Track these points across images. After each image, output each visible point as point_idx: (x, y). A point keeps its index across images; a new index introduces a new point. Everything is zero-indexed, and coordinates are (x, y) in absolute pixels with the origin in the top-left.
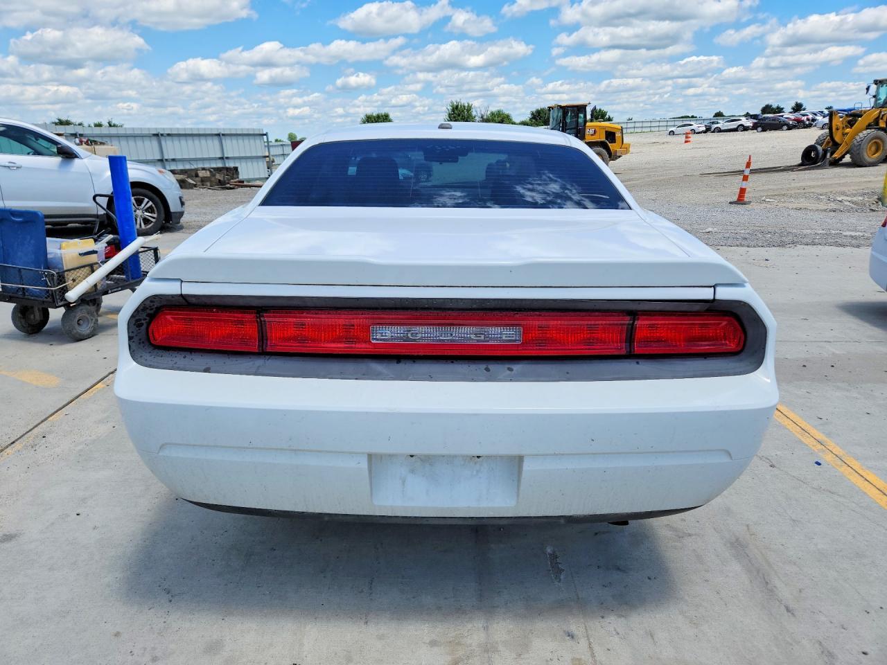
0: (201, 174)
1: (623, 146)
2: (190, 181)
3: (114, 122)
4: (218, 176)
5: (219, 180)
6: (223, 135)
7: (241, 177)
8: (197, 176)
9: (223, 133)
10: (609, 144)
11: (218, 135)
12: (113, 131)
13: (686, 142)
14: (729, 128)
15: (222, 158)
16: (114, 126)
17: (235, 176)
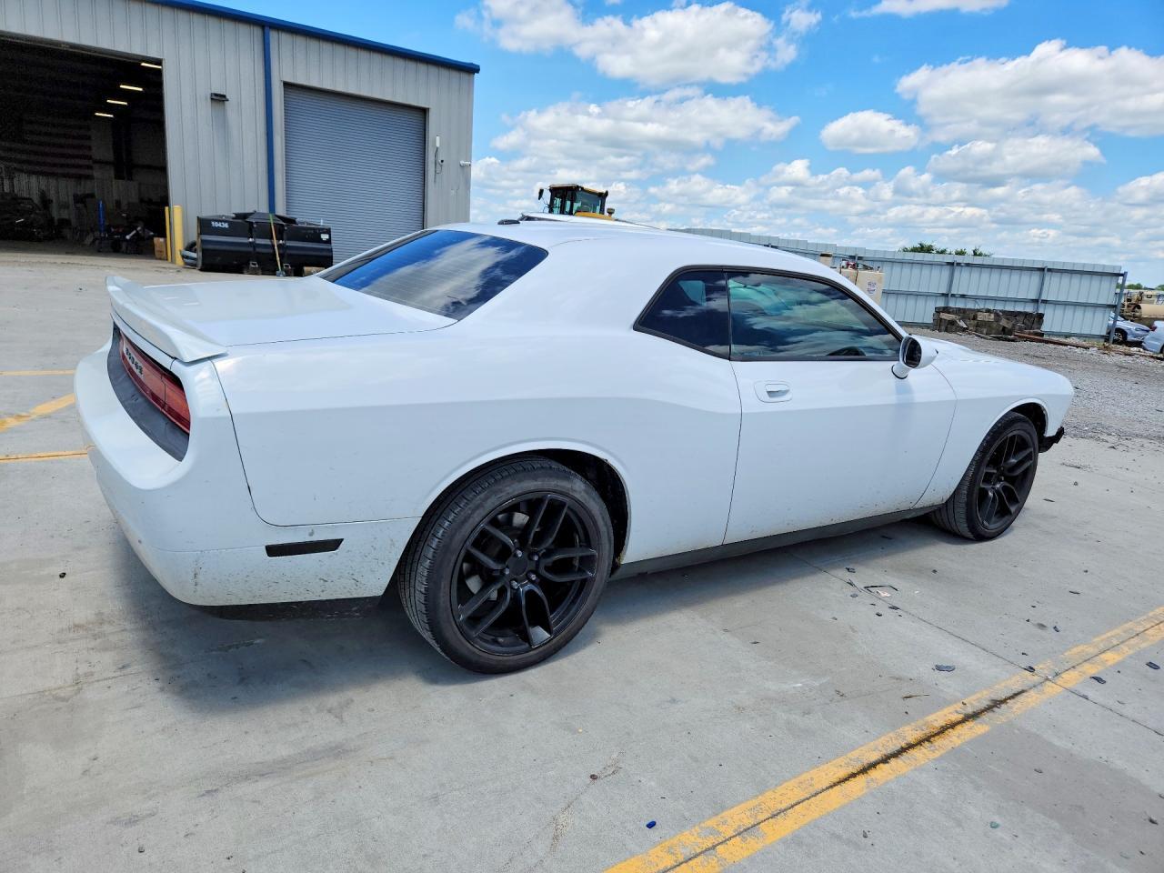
0: (981, 317)
2: (962, 324)
3: (982, 250)
4: (1004, 322)
5: (1004, 328)
6: (1049, 270)
7: (1045, 327)
8: (975, 318)
9: (1049, 267)
11: (1042, 270)
12: (978, 260)
15: (1036, 301)
16: (980, 255)
17: (1035, 326)
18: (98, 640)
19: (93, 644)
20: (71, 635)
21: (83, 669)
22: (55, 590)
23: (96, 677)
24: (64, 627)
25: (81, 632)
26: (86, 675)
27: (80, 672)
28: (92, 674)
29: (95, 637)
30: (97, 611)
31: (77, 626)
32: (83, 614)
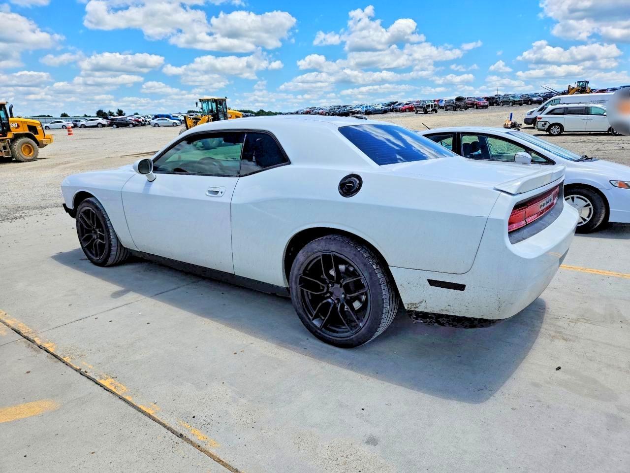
1: (45, 137)
10: (35, 136)
13: (69, 134)
14: (92, 125)
18: (560, 330)
19: (563, 330)
20: (570, 338)
21: (572, 324)
22: (567, 363)
23: (569, 320)
24: (572, 342)
25: (565, 337)
26: (573, 322)
27: (574, 324)
28: (570, 321)
29: (560, 333)
30: (552, 342)
31: (566, 340)
32: (560, 344)
